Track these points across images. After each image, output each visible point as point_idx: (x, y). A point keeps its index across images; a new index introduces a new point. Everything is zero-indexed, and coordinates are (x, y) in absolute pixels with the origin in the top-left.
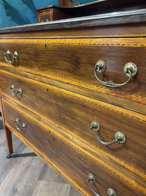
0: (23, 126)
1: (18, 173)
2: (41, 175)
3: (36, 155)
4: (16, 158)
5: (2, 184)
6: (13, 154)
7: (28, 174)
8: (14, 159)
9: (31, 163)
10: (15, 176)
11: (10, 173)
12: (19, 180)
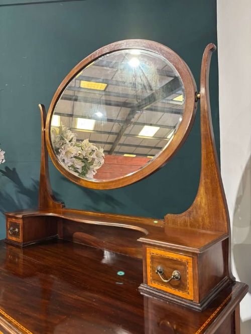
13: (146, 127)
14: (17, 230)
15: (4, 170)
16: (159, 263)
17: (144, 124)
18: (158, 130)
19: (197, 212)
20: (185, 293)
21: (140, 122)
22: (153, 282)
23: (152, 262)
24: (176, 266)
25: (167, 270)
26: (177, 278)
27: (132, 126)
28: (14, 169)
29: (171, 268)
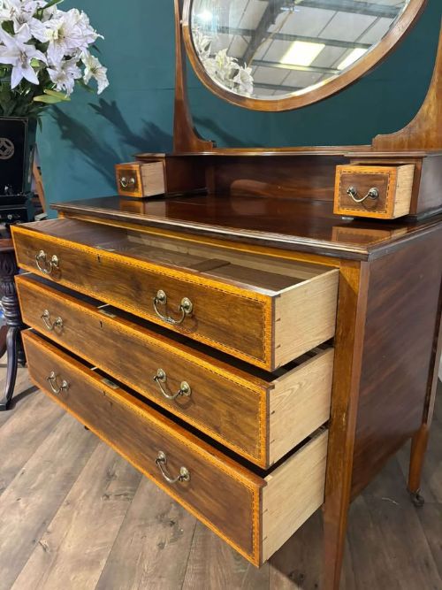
0: (64, 385)
12: (115, 461)
13: (297, 44)
14: (133, 180)
15: (99, 105)
16: (352, 182)
17: (294, 38)
18: (322, 52)
19: (420, 127)
20: (382, 213)
21: (285, 32)
22: (341, 209)
23: (342, 183)
24: (375, 182)
25: (362, 189)
26: (373, 196)
27: (270, 40)
28: (114, 103)
29: (367, 186)
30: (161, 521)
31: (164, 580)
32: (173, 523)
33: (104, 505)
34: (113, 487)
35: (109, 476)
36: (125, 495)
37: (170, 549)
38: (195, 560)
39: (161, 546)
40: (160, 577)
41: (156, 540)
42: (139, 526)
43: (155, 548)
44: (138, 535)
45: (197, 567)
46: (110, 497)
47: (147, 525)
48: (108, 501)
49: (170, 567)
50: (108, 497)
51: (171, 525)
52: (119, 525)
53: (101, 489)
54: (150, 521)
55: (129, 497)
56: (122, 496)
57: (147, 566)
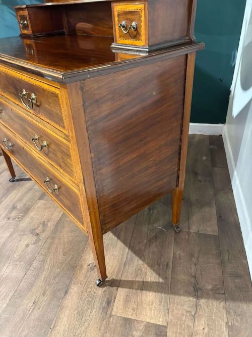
0: (10, 145)
1: (19, 194)
2: (41, 196)
3: (31, 180)
4: (20, 182)
5: (3, 203)
6: (16, 178)
7: (29, 195)
8: (17, 183)
9: (34, 186)
10: (17, 197)
11: (11, 194)
12: (20, 200)
30: (32, 233)
31: (22, 263)
32: (38, 234)
33: (6, 223)
34: (13, 214)
35: (14, 208)
36: (19, 218)
37: (31, 247)
38: (42, 254)
39: (27, 246)
40: (21, 261)
41: (26, 243)
42: (20, 235)
43: (24, 246)
44: (17, 240)
45: (41, 258)
46: (11, 219)
47: (24, 235)
48: (8, 221)
49: (28, 257)
50: (9, 219)
51: (36, 235)
52: (10, 234)
53: (7, 215)
54: (26, 232)
55: (20, 219)
56: (17, 219)
57: (16, 256)
